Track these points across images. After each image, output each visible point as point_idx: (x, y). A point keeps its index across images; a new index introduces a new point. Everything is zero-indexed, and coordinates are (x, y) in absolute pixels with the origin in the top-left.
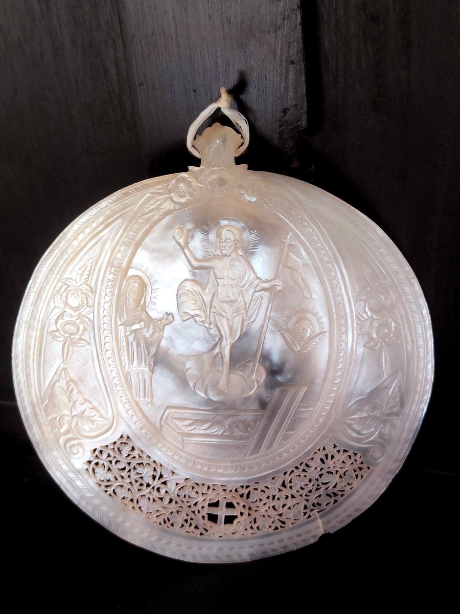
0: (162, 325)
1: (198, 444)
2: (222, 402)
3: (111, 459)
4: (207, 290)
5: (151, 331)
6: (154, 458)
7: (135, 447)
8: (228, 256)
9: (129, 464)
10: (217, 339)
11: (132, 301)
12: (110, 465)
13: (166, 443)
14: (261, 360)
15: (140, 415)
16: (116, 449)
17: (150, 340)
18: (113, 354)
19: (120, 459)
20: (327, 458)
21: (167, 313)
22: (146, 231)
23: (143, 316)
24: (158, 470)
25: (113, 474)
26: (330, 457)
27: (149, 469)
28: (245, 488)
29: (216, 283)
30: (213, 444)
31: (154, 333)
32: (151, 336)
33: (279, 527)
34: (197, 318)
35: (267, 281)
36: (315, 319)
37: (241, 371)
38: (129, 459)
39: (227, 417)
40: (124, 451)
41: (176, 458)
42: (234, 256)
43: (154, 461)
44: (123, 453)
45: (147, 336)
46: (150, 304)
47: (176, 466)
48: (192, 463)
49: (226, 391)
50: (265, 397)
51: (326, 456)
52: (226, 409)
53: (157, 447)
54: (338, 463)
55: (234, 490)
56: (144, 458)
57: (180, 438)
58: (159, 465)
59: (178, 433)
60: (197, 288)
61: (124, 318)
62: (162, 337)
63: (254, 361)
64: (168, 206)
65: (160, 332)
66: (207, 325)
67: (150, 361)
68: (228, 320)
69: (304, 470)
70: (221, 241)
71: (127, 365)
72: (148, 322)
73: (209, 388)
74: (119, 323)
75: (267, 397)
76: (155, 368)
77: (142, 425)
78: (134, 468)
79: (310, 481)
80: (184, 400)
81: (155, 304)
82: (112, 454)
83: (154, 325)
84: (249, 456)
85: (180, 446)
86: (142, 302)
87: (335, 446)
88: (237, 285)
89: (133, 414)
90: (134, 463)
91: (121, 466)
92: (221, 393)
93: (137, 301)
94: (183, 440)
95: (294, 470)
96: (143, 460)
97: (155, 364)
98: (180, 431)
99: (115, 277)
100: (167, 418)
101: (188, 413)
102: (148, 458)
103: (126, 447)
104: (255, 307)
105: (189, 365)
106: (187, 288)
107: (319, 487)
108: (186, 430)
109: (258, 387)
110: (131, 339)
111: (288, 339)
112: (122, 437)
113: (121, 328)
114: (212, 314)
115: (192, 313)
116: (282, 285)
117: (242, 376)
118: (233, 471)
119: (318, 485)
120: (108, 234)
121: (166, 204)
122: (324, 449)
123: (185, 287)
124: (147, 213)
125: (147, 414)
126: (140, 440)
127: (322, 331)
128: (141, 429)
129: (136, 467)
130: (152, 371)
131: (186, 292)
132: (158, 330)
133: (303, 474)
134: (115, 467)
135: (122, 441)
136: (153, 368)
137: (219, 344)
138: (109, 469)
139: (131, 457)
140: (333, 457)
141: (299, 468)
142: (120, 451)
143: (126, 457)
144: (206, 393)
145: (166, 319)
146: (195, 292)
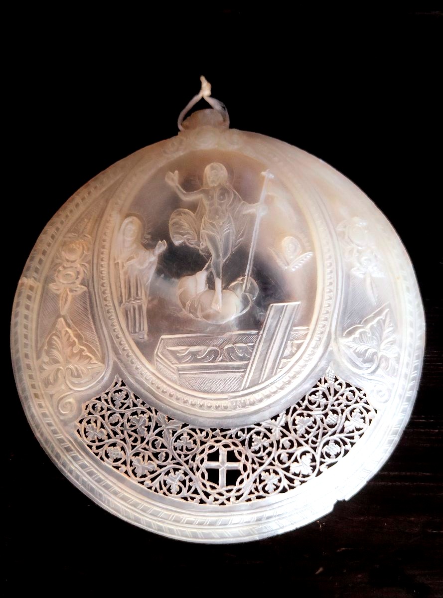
1: (194, 377)
3: (104, 413)
9: (123, 416)
11: (128, 238)
12: (102, 421)
16: (109, 400)
19: (113, 411)
20: (330, 394)
24: (154, 418)
25: (106, 431)
26: (332, 391)
27: (143, 419)
28: (246, 432)
33: (287, 487)
40: (117, 401)
43: (149, 409)
44: (116, 403)
51: (329, 389)
52: (221, 331)
54: (342, 399)
55: (234, 436)
56: (139, 405)
58: (154, 413)
67: (146, 290)
69: (307, 409)
75: (260, 315)
78: (129, 421)
79: (315, 422)
82: (105, 406)
87: (336, 380)
90: (128, 413)
91: (114, 419)
93: (133, 237)
94: (179, 374)
95: (297, 407)
96: (138, 408)
102: (142, 406)
107: (326, 431)
112: (116, 384)
114: (202, 234)
119: (324, 429)
122: (325, 381)
129: (130, 419)
131: (177, 216)
133: (305, 413)
134: (108, 422)
135: (117, 389)
138: (102, 426)
139: (125, 406)
140: (336, 392)
141: (302, 406)
142: (113, 401)
143: (120, 408)
144: (200, 314)
145: (160, 246)
146: (186, 216)
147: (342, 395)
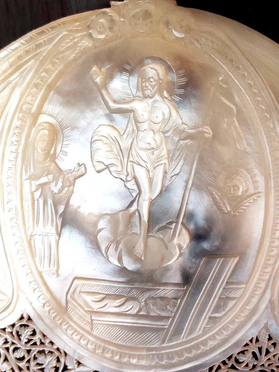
0: (73, 178)
1: (109, 325)
2: (137, 273)
3: (7, 345)
4: (125, 136)
5: (60, 185)
6: (58, 344)
7: (36, 330)
8: (151, 98)
9: (29, 351)
10: (134, 195)
11: (39, 150)
12: (6, 354)
13: (72, 324)
14: (185, 221)
15: (43, 288)
16: (14, 333)
17: (58, 196)
18: (17, 214)
19: (19, 346)
20: (261, 354)
21: (79, 163)
22: (60, 71)
23: (52, 168)
24: (62, 360)
25: (9, 365)
26: (264, 352)
27: (51, 358)
29: (135, 128)
30: (127, 326)
31: (63, 188)
32: (60, 191)
34: (112, 169)
35: (195, 128)
36: (249, 176)
37: (161, 234)
38: (28, 347)
39: (144, 291)
40: (23, 335)
41: (83, 342)
42: (157, 97)
43: (58, 349)
44: (22, 338)
45: (56, 191)
46: (60, 155)
47: (83, 354)
48: (101, 351)
49: (143, 258)
50: (188, 268)
51: (260, 349)
52: (142, 282)
53: (61, 330)
54: (273, 359)
56: (46, 344)
57: (88, 317)
58: (63, 354)
59: (86, 311)
60: (114, 134)
61: (30, 171)
62: (73, 192)
63: (177, 222)
64: (87, 44)
65: (69, 186)
66: (124, 177)
67: (58, 221)
68: (148, 170)
69: (233, 367)
70: (144, 80)
71: (31, 227)
72: (57, 175)
73: (123, 253)
74: (24, 177)
75: (190, 267)
76: (63, 230)
77: (45, 301)
78: (35, 358)
80: (95, 270)
81: (66, 153)
82: (10, 339)
83: (63, 178)
84: (168, 342)
85: (88, 328)
86: (52, 152)
87: (270, 338)
88: (159, 131)
89: (36, 286)
90: (35, 350)
91: (19, 354)
92: (137, 260)
93: (46, 151)
94: (92, 320)
95: (222, 365)
96: (46, 347)
98: (88, 309)
99: (23, 124)
100: (74, 292)
101: (99, 286)
102: (50, 345)
103: (27, 330)
104: (179, 158)
105: (102, 224)
106: (102, 133)
108: (96, 307)
109: (181, 255)
110: (37, 194)
111: (217, 197)
112: (22, 318)
113: (26, 183)
115: (107, 162)
116: (211, 133)
117: (163, 240)
118: (149, 362)
120: (18, 78)
121: (83, 42)
122: (257, 340)
123: (100, 132)
125: (52, 288)
126: (43, 320)
127: (257, 191)
128: (44, 306)
129: (36, 356)
130: (59, 235)
131: (101, 138)
132: (69, 184)
134: (12, 356)
135: (22, 323)
136: (61, 231)
137: (137, 200)
138: (6, 360)
139: (32, 343)
140: (268, 352)
141: (227, 364)
142: (19, 336)
143: (26, 343)
144: (120, 260)
145: (78, 171)
146: (111, 139)
147: (274, 356)
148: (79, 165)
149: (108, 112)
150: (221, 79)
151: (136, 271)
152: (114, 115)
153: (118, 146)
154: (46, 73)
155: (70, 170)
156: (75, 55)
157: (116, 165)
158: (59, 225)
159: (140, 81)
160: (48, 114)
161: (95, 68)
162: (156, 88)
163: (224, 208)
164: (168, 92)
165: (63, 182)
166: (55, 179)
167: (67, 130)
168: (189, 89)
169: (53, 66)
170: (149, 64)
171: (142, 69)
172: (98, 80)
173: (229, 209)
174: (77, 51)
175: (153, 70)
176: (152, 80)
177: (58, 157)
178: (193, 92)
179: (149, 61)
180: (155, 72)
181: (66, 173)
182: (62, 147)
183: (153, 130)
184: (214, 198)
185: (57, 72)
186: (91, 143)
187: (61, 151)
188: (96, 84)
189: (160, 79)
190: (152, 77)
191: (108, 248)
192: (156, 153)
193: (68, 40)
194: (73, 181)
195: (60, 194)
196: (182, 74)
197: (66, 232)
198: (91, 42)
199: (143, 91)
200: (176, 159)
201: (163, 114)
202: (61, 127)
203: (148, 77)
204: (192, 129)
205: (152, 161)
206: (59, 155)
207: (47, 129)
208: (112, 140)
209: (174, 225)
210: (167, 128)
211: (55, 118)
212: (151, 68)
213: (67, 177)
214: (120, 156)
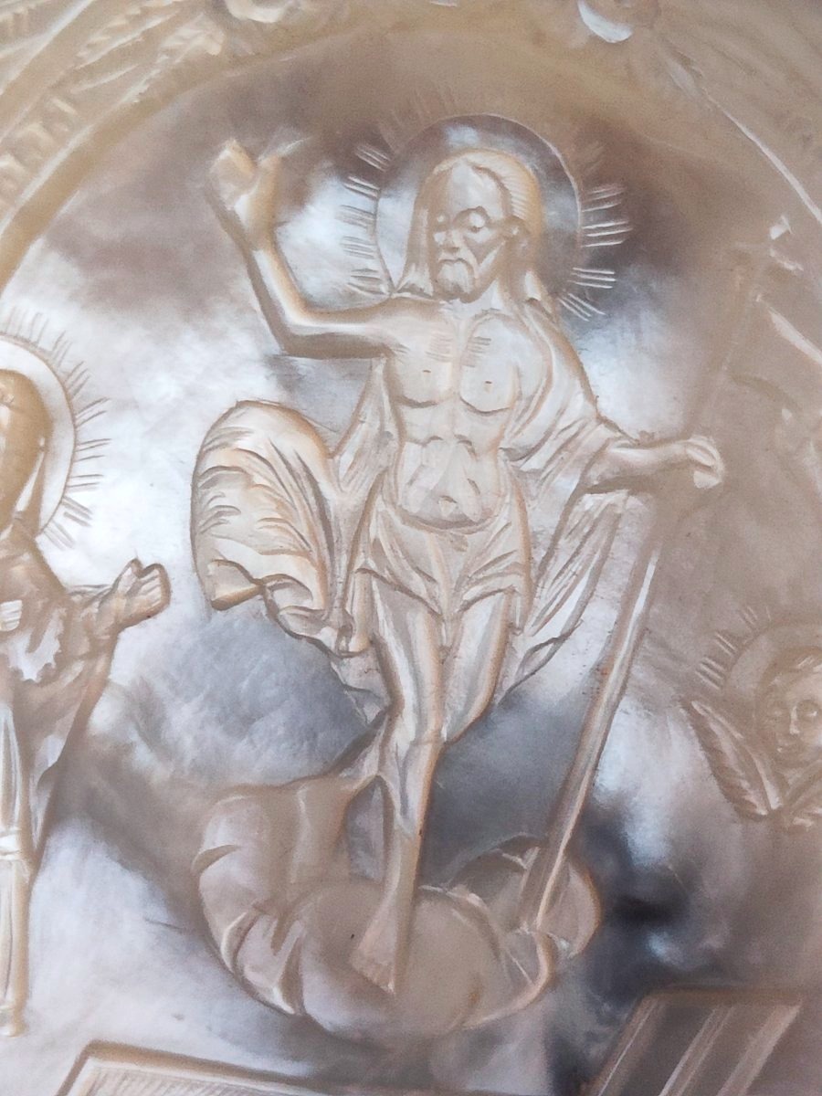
0: (110, 621)
2: (363, 1045)
4: (346, 458)
5: (50, 647)
8: (468, 298)
10: (371, 712)
14: (581, 842)
17: (38, 696)
21: (136, 562)
22: (74, 154)
23: (18, 571)
29: (391, 428)
31: (63, 660)
32: (48, 676)
34: (284, 598)
35: (646, 442)
37: (474, 888)
42: (495, 297)
45: (30, 671)
46: (59, 518)
49: (391, 986)
50: (580, 1040)
60: (299, 446)
62: (103, 683)
63: (547, 846)
64: (199, 41)
65: (92, 655)
66: (327, 636)
67: (33, 802)
68: (437, 616)
70: (441, 219)
72: (40, 604)
73: (307, 961)
75: (592, 1037)
76: (52, 841)
80: (179, 1017)
81: (82, 514)
83: (67, 621)
86: (22, 504)
88: (495, 446)
92: (365, 991)
93: (1, 497)
97: (55, 818)
104: (576, 567)
105: (218, 834)
106: (244, 443)
109: (555, 981)
111: (726, 746)
114: (357, 581)
115: (261, 567)
116: (720, 466)
117: (479, 917)
121: (185, 31)
123: (239, 434)
124: (91, 71)
130: (36, 857)
131: (242, 461)
132: (87, 647)
137: (379, 739)
144: (292, 985)
145: (132, 593)
146: (283, 466)
148: (141, 570)
149: (274, 347)
150: (775, 232)
151: (357, 1035)
152: (303, 364)
153: (312, 499)
154: (18, 158)
155: (99, 587)
156: (146, 88)
157: (298, 582)
158: (40, 816)
159: (425, 222)
160: (16, 337)
161: (229, 153)
162: (490, 258)
163: (752, 797)
164: (545, 277)
165: (62, 638)
166: (32, 623)
167: (95, 412)
168: (633, 272)
169: (47, 127)
170: (467, 149)
171: (436, 170)
172: (243, 206)
173: (775, 802)
174: (154, 73)
175: (487, 178)
176: (477, 220)
177: (46, 525)
178: (654, 285)
179: (469, 135)
180: (491, 185)
181: (79, 596)
182: (66, 487)
183: (469, 442)
184: (711, 749)
185: (62, 155)
186: (196, 477)
187: (60, 502)
188: (229, 220)
189: (512, 219)
190: (480, 210)
191: (242, 934)
192: (474, 540)
193: (118, 22)
194: (108, 637)
195: (49, 690)
196: (607, 200)
197: (67, 852)
198: (221, 36)
199: (435, 267)
200: (561, 573)
201: (519, 373)
202: (68, 398)
203: (458, 209)
204: (638, 445)
205: (456, 577)
206: (51, 519)
207: (8, 405)
208: (287, 472)
209: (532, 855)
210: (529, 437)
211: (42, 355)
212: (478, 169)
213: (83, 615)
214: (316, 542)
